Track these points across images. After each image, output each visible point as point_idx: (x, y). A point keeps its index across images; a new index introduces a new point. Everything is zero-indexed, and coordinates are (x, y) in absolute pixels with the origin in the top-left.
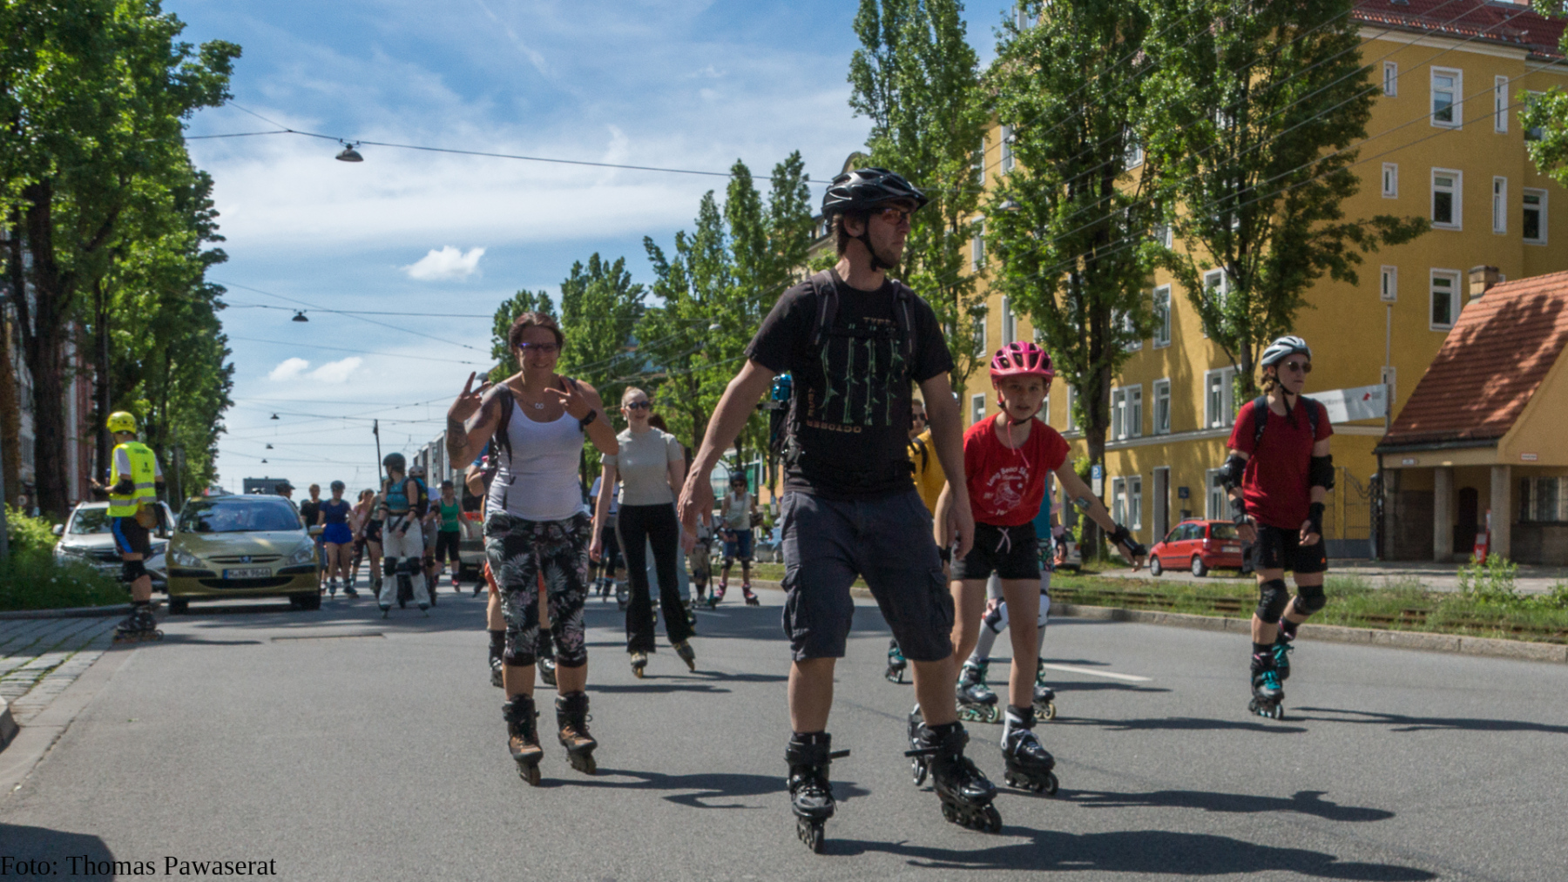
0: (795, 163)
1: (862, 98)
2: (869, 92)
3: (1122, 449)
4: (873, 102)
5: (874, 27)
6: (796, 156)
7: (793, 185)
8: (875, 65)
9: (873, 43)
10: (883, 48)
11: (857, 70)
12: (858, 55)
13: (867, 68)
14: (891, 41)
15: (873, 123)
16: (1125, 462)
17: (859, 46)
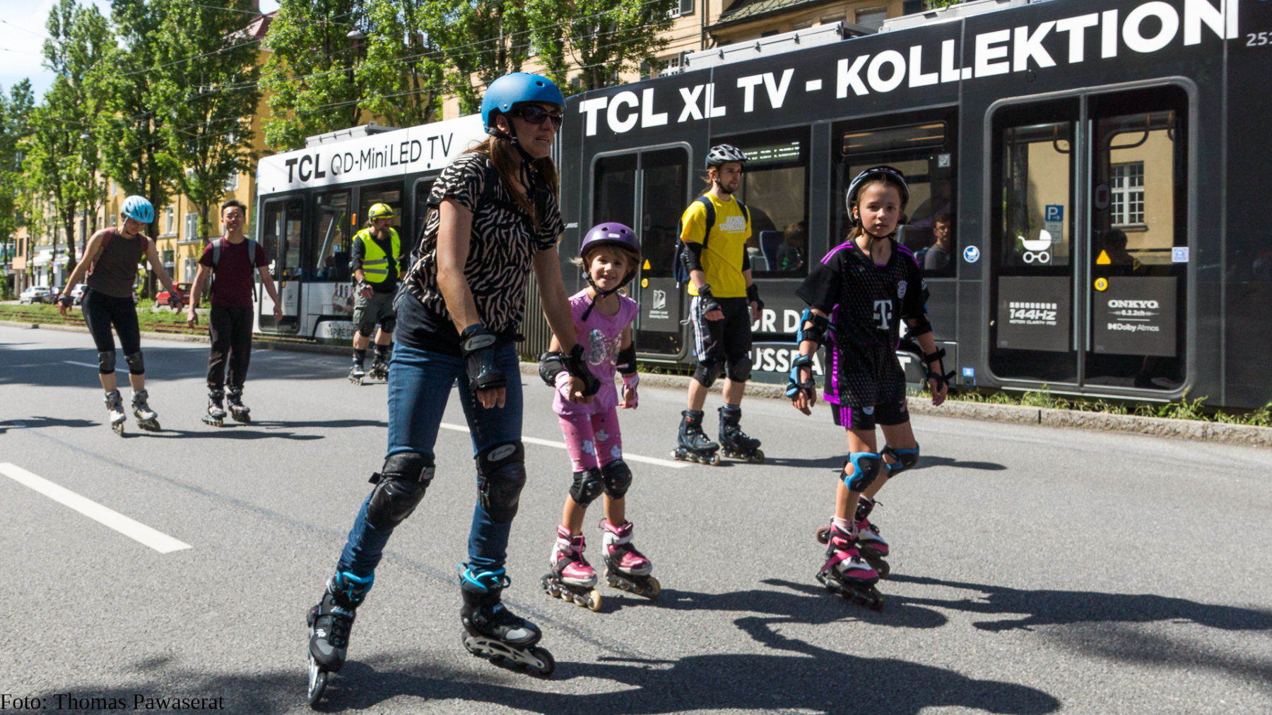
0: (26, 85)
1: (49, 62)
2: (53, 58)
3: (189, 245)
4: (56, 64)
5: (57, 27)
6: (27, 81)
7: (25, 96)
8: (58, 46)
9: (56, 34)
10: (62, 38)
11: (46, 48)
12: (47, 40)
13: (52, 47)
14: (66, 34)
15: (56, 74)
16: (190, 251)
17: (50, 36)
